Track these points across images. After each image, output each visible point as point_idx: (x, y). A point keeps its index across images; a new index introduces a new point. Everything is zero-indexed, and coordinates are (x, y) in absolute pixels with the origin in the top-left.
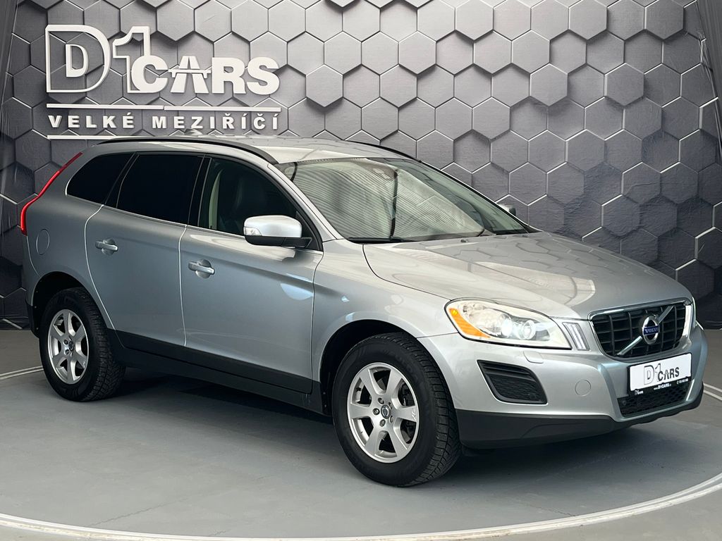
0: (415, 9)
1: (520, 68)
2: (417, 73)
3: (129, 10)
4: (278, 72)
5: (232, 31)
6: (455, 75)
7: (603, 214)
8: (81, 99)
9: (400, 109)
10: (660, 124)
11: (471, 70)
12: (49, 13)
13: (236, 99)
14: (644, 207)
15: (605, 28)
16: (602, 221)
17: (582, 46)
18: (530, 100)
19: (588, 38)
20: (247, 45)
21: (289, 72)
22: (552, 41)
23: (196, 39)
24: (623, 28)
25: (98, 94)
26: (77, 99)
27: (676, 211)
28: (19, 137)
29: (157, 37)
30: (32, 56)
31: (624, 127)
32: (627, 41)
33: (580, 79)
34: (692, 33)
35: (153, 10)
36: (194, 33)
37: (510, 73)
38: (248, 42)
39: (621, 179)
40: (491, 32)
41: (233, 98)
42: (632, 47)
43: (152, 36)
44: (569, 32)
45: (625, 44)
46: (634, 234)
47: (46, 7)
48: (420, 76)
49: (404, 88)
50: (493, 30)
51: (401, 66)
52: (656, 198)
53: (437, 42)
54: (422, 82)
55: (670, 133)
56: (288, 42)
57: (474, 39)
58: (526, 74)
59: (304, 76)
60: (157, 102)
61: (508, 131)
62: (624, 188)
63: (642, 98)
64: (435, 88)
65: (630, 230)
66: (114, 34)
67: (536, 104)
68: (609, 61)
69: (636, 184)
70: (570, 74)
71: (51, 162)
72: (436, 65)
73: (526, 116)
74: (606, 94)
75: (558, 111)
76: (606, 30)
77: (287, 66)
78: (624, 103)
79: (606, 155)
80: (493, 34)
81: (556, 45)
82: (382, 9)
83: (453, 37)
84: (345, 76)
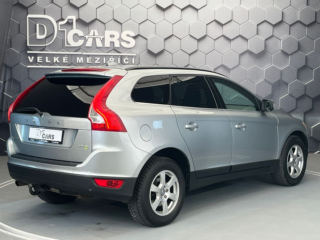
0: (197, 10)
1: (244, 37)
2: (198, 39)
3: (66, 8)
4: (135, 38)
5: (114, 19)
6: (215, 40)
7: (280, 102)
8: (43, 49)
9: (190, 55)
10: (305, 63)
11: (222, 37)
12: (29, 9)
13: (115, 50)
14: (298, 99)
15: (281, 20)
16: (280, 106)
17: (271, 27)
18: (248, 52)
19: (274, 24)
20: (121, 25)
21: (140, 38)
22: (258, 25)
23: (97, 22)
24: (289, 20)
25: (51, 47)
26: (41, 49)
27: (312, 101)
28: (14, 66)
29: (79, 21)
30: (20, 29)
31: (289, 64)
32: (291, 26)
33: (270, 42)
34: (319, 22)
35: (77, 8)
36: (96, 19)
37: (239, 39)
38: (121, 24)
39: (288, 87)
40: (231, 21)
41: (114, 49)
42: (293, 28)
43: (77, 20)
44: (265, 21)
45: (290, 26)
46: (293, 111)
47: (27, 6)
48: (199, 40)
49: (192, 45)
50: (232, 20)
51: (190, 35)
52: (303, 95)
53: (207, 25)
54: (200, 43)
55: (309, 66)
56: (139, 24)
57: (223, 23)
58: (247, 40)
59: (147, 39)
60: (79, 51)
61: (238, 65)
62: (289, 91)
63: (297, 51)
64: (206, 46)
65: (292, 109)
66: (59, 19)
67: (250, 53)
68: (283, 34)
69: (294, 89)
70: (266, 40)
71: (29, 78)
72: (206, 35)
73: (246, 59)
74: (281, 49)
75: (261, 56)
76: (281, 21)
77: (139, 35)
78: (289, 53)
79: (281, 76)
80: (231, 22)
81: (260, 27)
82: (182, 10)
83: (214, 22)
84: (165, 40)
